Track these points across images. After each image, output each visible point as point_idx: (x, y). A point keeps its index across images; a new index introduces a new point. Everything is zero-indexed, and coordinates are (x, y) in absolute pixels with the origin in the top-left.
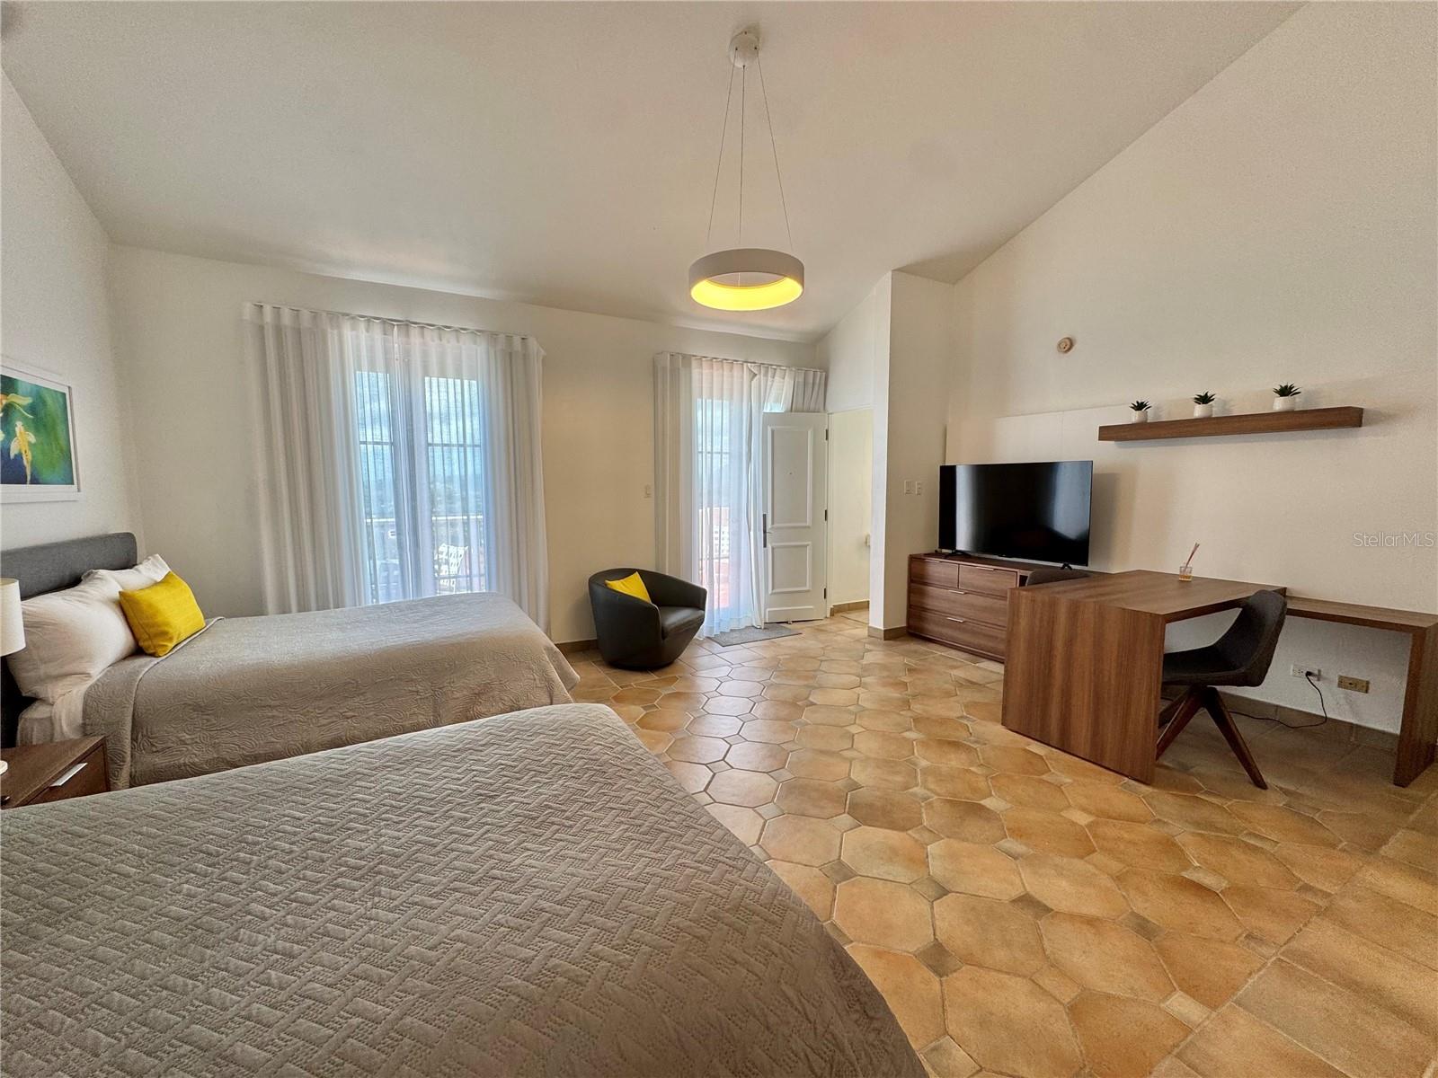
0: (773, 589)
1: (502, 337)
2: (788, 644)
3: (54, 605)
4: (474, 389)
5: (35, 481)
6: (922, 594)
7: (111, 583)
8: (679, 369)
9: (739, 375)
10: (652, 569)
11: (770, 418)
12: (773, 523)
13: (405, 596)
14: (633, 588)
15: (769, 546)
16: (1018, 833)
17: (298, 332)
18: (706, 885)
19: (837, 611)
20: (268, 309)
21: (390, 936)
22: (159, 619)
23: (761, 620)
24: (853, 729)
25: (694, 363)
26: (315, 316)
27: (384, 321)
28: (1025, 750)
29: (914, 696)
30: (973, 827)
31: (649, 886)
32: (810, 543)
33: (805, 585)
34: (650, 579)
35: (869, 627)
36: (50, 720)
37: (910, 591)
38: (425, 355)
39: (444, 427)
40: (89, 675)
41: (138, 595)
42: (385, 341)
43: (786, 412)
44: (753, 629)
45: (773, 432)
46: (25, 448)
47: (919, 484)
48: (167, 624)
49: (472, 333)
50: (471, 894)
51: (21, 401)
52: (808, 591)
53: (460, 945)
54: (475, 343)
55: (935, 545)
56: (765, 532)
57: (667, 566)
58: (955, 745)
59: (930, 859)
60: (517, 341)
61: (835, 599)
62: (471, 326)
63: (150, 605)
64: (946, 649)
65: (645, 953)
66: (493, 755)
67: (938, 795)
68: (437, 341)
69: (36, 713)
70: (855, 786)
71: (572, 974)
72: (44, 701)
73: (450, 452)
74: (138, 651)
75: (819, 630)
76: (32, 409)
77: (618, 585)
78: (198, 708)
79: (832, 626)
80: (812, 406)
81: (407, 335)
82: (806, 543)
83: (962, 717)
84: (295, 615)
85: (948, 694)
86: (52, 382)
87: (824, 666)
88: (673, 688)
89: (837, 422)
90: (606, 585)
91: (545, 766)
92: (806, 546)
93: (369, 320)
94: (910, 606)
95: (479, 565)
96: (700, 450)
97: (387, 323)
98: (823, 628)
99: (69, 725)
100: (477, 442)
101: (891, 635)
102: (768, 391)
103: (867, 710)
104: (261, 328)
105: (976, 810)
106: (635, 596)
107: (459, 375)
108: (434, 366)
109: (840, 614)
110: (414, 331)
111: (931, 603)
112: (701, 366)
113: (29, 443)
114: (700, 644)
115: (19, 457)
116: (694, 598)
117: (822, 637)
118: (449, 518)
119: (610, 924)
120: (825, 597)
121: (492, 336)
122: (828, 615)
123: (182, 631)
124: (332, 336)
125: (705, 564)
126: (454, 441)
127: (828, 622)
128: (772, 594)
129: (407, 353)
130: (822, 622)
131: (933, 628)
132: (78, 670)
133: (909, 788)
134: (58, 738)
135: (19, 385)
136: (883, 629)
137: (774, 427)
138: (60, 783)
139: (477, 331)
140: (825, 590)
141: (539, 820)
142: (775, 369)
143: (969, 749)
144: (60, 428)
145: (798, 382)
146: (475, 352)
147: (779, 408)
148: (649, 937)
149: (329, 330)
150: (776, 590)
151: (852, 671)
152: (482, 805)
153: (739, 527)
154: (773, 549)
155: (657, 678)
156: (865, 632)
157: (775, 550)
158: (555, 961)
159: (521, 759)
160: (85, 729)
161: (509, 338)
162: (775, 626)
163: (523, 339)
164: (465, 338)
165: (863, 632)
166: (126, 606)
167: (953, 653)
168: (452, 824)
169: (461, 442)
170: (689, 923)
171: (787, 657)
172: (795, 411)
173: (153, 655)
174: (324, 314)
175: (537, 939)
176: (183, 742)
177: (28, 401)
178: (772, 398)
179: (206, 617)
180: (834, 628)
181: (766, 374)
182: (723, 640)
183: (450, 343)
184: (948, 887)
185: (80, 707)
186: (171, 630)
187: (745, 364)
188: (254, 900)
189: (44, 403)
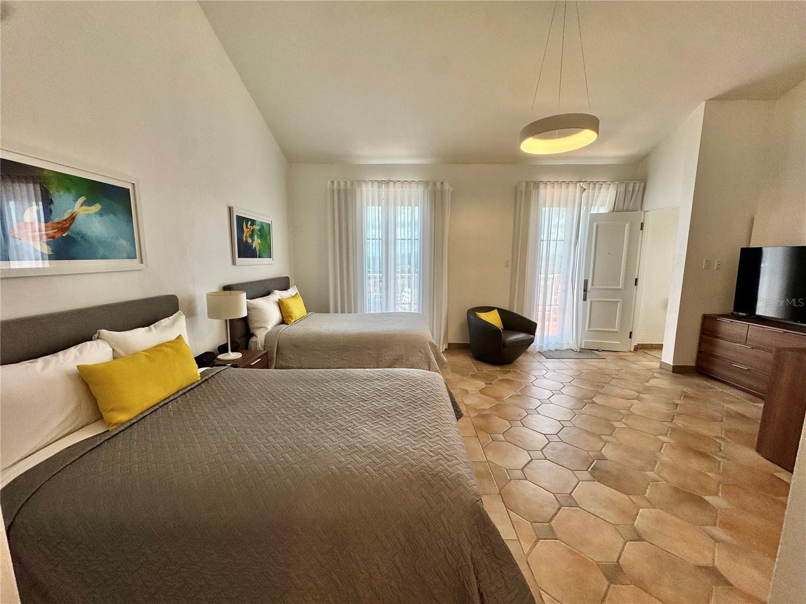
0: (589, 327)
1: (431, 184)
2: (593, 363)
3: (260, 302)
4: (417, 211)
5: (259, 257)
6: (713, 344)
7: (278, 295)
8: (531, 191)
9: (572, 192)
10: (506, 307)
11: (595, 217)
12: (592, 285)
13: (381, 311)
14: (493, 318)
15: (588, 300)
16: (729, 526)
17: (346, 191)
18: (426, 461)
19: (639, 348)
20: (336, 182)
21: (306, 438)
22: (289, 311)
23: (577, 346)
24: (617, 424)
25: (542, 186)
26: (352, 183)
27: (379, 182)
28: (773, 476)
29: (680, 414)
30: (687, 510)
31: (402, 453)
32: (620, 300)
33: (615, 328)
34: (503, 314)
35: (661, 362)
36: (256, 342)
37: (701, 341)
38: (395, 196)
39: (402, 230)
40: (267, 329)
41: (284, 300)
42: (378, 191)
43: (610, 212)
44: (571, 351)
45: (597, 226)
46: (257, 245)
47: (718, 262)
48: (292, 313)
49: (417, 183)
50: (337, 433)
51: (257, 228)
52: (616, 332)
53: (323, 448)
54: (418, 188)
55: (730, 309)
56: (585, 291)
57: (515, 307)
58: (702, 455)
59: (638, 517)
60: (438, 185)
61: (638, 340)
62: (417, 180)
63: (287, 305)
64: (728, 387)
65: (384, 476)
66: (376, 385)
67: (666, 480)
68: (401, 189)
69: (253, 339)
70: (603, 458)
71: (353, 473)
72: (255, 336)
73: (404, 243)
74: (283, 322)
75: (621, 358)
76: (260, 230)
77: (484, 316)
78: (296, 346)
79: (632, 357)
80: (631, 207)
81: (388, 188)
82: (617, 300)
83: (717, 437)
84: (339, 314)
85: (713, 419)
86: (266, 221)
87: (614, 382)
88: (507, 377)
89: (651, 219)
90: (476, 315)
91: (392, 394)
92: (617, 302)
93: (373, 182)
94: (700, 352)
95: (415, 299)
96: (542, 239)
97: (380, 182)
98: (627, 358)
99: (261, 346)
100: (416, 238)
101: (678, 370)
102: (595, 199)
103: (635, 415)
104: (333, 191)
105: (698, 501)
106: (493, 324)
107: (409, 204)
108: (399, 201)
109: (642, 350)
110: (391, 184)
111: (720, 352)
112: (546, 188)
113: (259, 243)
114: (533, 355)
115: (255, 248)
116: (530, 327)
117: (621, 363)
118: (402, 275)
119: (378, 461)
120: (630, 337)
121: (426, 184)
122: (632, 350)
123: (297, 316)
124: (358, 190)
125: (540, 308)
126: (406, 238)
127: (632, 354)
128: (587, 331)
129: (387, 196)
130: (625, 354)
131: (718, 370)
132: (263, 326)
133: (645, 471)
134: (258, 349)
135: (256, 222)
136: (672, 364)
137: (598, 223)
138: (252, 364)
139: (420, 181)
140: (631, 333)
141: (378, 414)
142: (602, 184)
143: (713, 460)
144: (268, 237)
145: (620, 192)
146: (417, 192)
147: (603, 210)
148: (390, 471)
149: (357, 189)
150: (591, 329)
151: (634, 389)
152: (361, 403)
153: (567, 287)
154: (591, 302)
155: (499, 369)
156: (657, 365)
157: (593, 303)
158: (350, 466)
159: (386, 388)
160: (264, 347)
161: (435, 183)
162: (586, 352)
163: (442, 183)
164: (414, 185)
165: (656, 365)
166: (280, 304)
167: (734, 392)
168: (346, 407)
169: (410, 238)
170: (409, 473)
171: (589, 371)
172: (617, 211)
173: (287, 324)
174: (355, 182)
175: (349, 456)
176: (291, 358)
177: (258, 228)
178: (599, 202)
179: (308, 311)
180: (632, 358)
181: (594, 188)
182: (548, 355)
183: (407, 189)
184: (644, 537)
185: (264, 340)
186: (292, 315)
187: (578, 184)
188: (277, 414)
189: (263, 228)
